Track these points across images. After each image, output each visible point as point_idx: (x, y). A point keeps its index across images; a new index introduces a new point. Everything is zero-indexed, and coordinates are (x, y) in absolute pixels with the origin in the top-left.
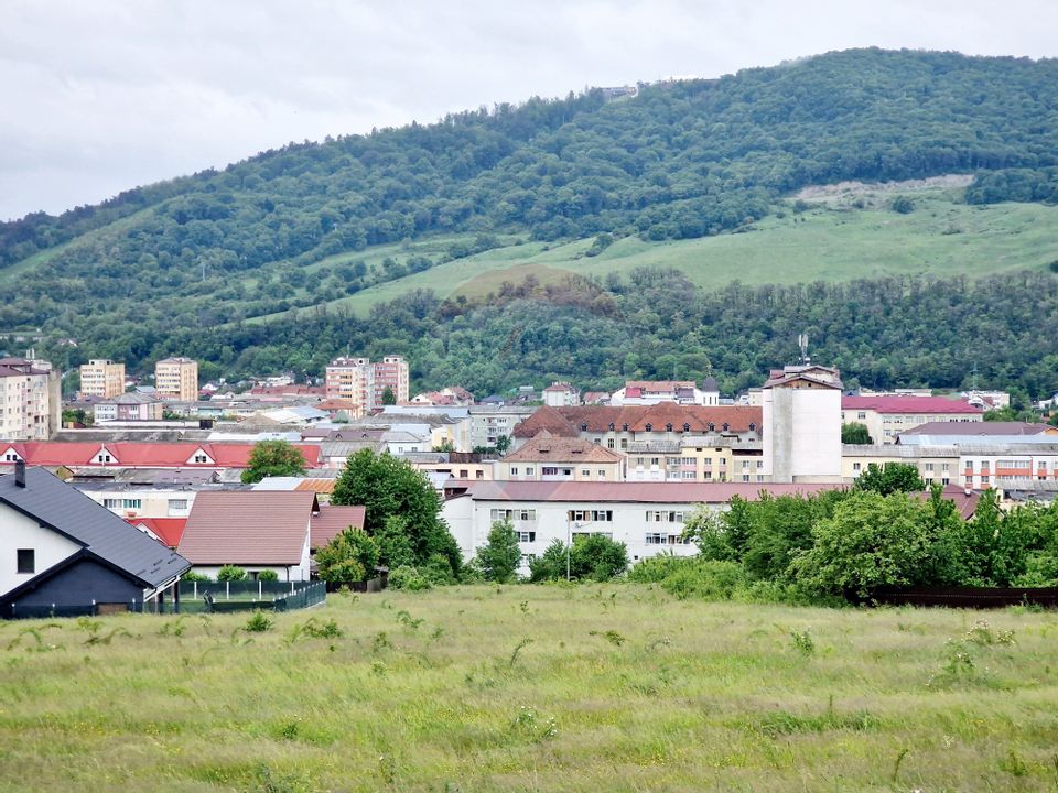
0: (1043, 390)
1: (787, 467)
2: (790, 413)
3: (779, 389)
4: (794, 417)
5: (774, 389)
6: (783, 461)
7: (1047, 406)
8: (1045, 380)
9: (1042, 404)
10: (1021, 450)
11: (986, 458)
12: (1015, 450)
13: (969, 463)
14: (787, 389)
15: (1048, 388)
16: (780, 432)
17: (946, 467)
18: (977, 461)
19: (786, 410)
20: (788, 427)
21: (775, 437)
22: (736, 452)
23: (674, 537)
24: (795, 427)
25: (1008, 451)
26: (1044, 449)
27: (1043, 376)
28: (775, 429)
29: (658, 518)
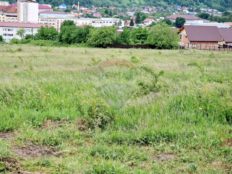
0: (56, 5)
1: (27, 20)
2: (27, 8)
3: (25, 2)
4: (28, 8)
5: (24, 2)
6: (26, 18)
7: (57, 8)
8: (57, 2)
9: (56, 8)
10: (68, 18)
11: (61, 19)
12: (67, 18)
13: (58, 20)
14: (27, 2)
15: (57, 4)
16: (25, 12)
17: (54, 21)
18: (60, 20)
19: (26, 7)
20: (27, 11)
21: (24, 13)
22: (7, 16)
23: (9, 34)
24: (28, 11)
25: (66, 18)
26: (73, 18)
27: (56, 2)
28: (24, 11)
29: (6, 30)
